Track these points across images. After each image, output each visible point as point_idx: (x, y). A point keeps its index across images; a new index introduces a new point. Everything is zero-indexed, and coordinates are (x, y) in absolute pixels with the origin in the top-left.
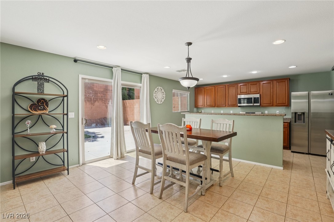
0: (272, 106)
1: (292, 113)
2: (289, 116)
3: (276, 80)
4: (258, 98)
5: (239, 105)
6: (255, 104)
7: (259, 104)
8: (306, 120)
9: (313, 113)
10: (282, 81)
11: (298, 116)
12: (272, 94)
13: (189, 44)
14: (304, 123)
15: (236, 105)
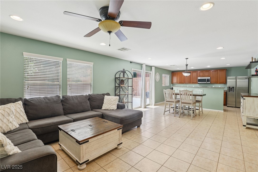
0: (217, 83)
1: (228, 87)
2: (226, 89)
3: (219, 70)
4: (209, 79)
5: (198, 83)
6: (208, 82)
7: (210, 82)
8: (235, 91)
9: (238, 87)
10: (222, 70)
11: (230, 89)
12: (217, 77)
13: (187, 59)
14: (233, 92)
15: (197, 83)
